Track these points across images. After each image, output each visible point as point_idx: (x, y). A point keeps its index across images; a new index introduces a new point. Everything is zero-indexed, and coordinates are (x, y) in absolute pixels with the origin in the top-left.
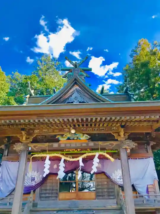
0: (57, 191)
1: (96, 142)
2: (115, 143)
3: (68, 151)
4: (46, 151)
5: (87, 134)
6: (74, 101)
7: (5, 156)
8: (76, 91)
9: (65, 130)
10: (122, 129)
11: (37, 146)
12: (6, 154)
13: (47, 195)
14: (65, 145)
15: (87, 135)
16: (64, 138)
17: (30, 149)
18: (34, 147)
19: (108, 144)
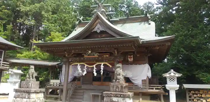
6: (97, 30)
8: (98, 23)
10: (116, 50)
16: (86, 55)
17: (70, 60)
18: (72, 59)
19: (109, 58)
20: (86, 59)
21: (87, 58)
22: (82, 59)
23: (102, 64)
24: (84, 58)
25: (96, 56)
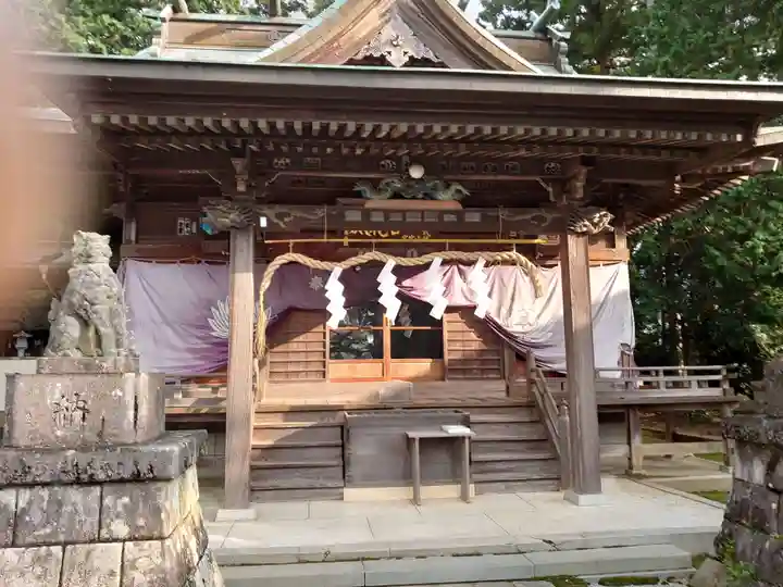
0: (324, 357)
1: (491, 213)
3: (358, 236)
4: (323, 232)
5: (460, 182)
6: (389, 53)
7: (129, 242)
8: (396, 10)
9: (383, 163)
10: (584, 170)
11: (289, 215)
12: (133, 238)
13: (291, 368)
14: (386, 217)
15: (460, 187)
16: (381, 191)
18: (279, 215)
19: (528, 217)
22: (353, 216)
24: (365, 213)
25: (447, 200)
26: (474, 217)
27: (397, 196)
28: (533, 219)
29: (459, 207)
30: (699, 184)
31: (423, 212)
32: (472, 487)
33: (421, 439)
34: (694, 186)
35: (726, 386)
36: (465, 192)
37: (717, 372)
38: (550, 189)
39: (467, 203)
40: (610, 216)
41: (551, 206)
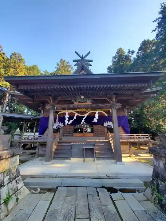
0: (72, 132)
1: (97, 105)
2: (109, 105)
4: (66, 109)
5: (91, 99)
9: (77, 96)
10: (115, 96)
13: (67, 134)
14: (78, 106)
16: (77, 101)
17: (55, 108)
18: (58, 106)
19: (105, 105)
20: (76, 106)
21: (78, 105)
22: (71, 106)
23: (97, 112)
24: (74, 106)
25: (89, 102)
26: (94, 105)
27: (79, 102)
28: (106, 105)
29: (91, 104)
30: (140, 100)
31: (84, 105)
32: (96, 158)
33: (85, 149)
34: (139, 101)
35: (150, 138)
36: (92, 101)
37: (147, 136)
38: (109, 100)
39: (93, 103)
40: (121, 105)
41: (109, 103)
